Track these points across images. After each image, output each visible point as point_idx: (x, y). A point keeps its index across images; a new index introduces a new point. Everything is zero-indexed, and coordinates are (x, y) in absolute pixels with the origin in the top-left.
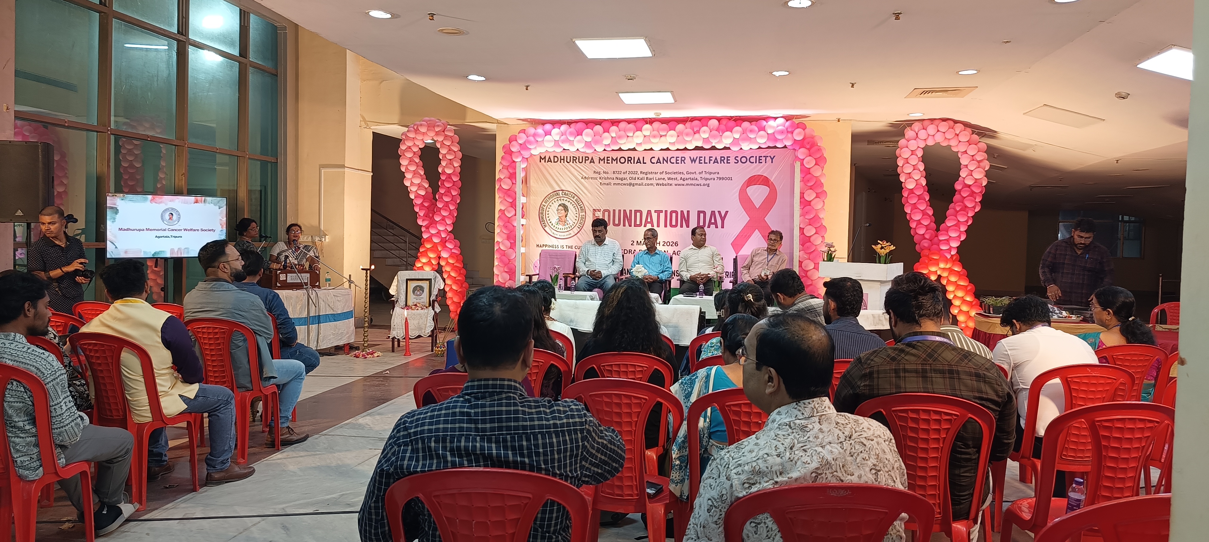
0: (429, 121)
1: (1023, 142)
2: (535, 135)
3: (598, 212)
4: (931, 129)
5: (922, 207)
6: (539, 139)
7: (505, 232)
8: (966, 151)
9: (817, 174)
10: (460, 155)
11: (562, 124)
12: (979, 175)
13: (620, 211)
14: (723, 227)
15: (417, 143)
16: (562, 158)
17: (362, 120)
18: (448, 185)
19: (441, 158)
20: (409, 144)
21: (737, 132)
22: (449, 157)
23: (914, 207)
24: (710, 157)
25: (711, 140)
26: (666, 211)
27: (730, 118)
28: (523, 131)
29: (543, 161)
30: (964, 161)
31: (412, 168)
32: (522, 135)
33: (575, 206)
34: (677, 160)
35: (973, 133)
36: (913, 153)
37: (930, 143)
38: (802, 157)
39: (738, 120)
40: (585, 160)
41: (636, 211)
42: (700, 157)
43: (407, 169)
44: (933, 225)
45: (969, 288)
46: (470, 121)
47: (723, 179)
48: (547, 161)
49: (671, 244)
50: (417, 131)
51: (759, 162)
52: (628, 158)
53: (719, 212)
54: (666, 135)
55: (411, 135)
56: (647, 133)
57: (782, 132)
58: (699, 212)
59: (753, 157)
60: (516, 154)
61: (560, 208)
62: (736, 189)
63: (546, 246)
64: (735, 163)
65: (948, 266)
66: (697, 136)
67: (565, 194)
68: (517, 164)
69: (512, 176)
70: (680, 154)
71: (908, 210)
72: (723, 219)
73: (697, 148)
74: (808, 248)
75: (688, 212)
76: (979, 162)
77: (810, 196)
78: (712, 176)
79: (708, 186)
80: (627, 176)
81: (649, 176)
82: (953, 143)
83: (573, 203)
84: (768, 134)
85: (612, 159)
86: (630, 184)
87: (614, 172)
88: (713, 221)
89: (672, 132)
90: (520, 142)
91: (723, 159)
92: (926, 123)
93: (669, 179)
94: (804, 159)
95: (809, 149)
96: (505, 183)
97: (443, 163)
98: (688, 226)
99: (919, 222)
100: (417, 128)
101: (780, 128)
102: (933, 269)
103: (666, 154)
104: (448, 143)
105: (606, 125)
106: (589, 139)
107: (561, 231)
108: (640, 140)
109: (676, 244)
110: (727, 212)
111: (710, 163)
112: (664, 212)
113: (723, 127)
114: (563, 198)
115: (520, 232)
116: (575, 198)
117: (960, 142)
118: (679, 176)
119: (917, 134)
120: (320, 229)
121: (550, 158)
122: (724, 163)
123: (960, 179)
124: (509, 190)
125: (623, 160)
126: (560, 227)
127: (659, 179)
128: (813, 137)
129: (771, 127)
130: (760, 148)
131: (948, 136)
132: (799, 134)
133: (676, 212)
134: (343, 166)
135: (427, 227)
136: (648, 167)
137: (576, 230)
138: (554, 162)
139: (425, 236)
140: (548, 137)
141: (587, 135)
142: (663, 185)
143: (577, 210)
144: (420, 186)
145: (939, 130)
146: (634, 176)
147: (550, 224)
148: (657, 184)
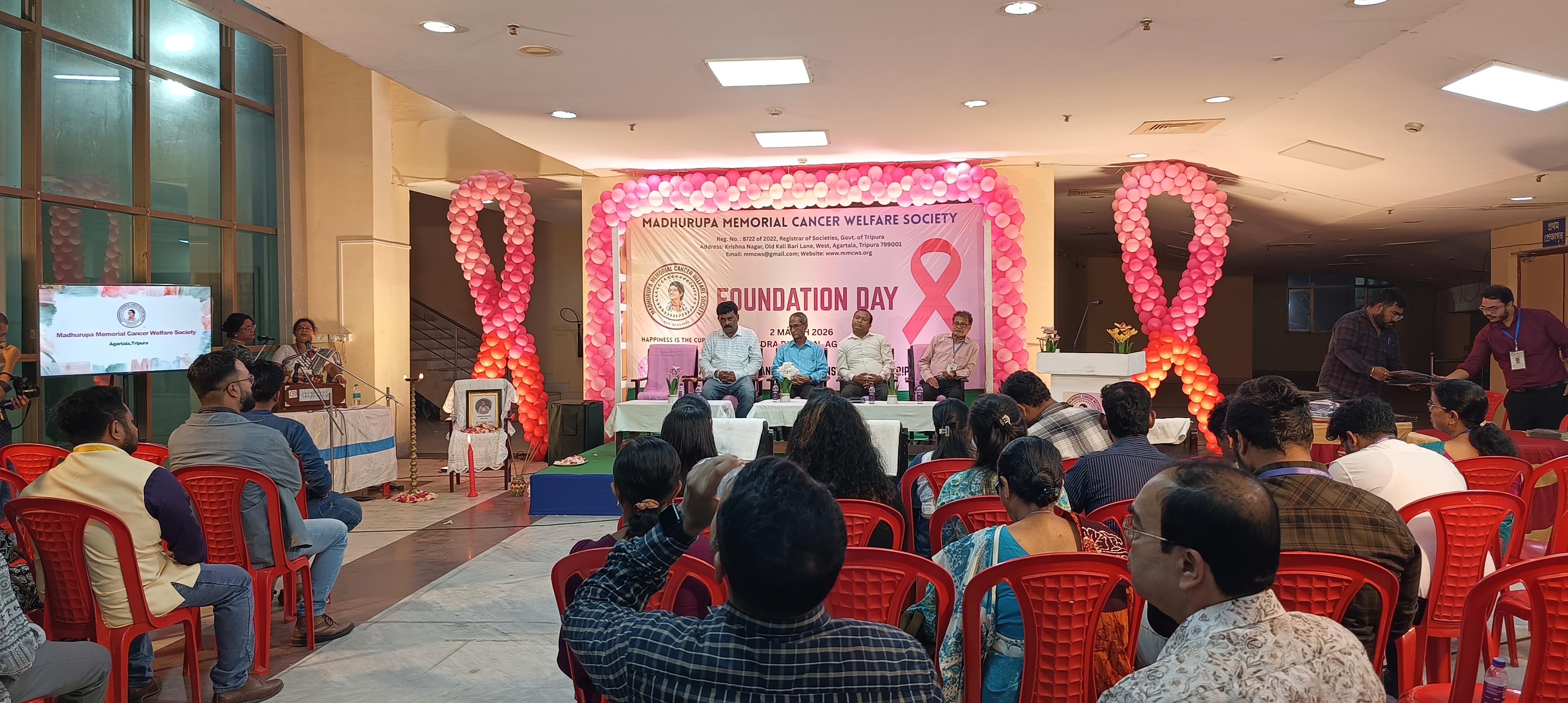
0: (490, 174)
1: (1272, 189)
2: (636, 191)
3: (725, 293)
4: (1157, 175)
5: (1149, 275)
6: (642, 196)
7: (598, 321)
8: (1201, 202)
9: (1013, 236)
10: (532, 219)
11: (673, 176)
12: (1219, 233)
13: (754, 290)
14: (891, 308)
15: (473, 205)
16: (674, 221)
17: (395, 174)
18: (516, 260)
19: (507, 224)
20: (463, 205)
21: (907, 183)
22: (518, 222)
23: (1138, 275)
24: (871, 216)
25: (873, 194)
26: (816, 289)
27: (897, 165)
28: (620, 186)
29: (647, 226)
30: (1199, 215)
31: (467, 239)
32: (619, 191)
33: (693, 284)
34: (828, 221)
35: (1209, 178)
36: (1134, 205)
37: (1156, 192)
38: (992, 214)
39: (908, 167)
40: (705, 223)
41: (776, 290)
42: (858, 217)
43: (459, 240)
44: (1163, 299)
45: (1211, 380)
46: (546, 173)
47: (889, 244)
48: (652, 225)
49: (823, 332)
50: (472, 188)
51: (937, 222)
52: (763, 219)
53: (886, 289)
54: (813, 189)
55: (465, 194)
56: (788, 186)
57: (966, 182)
58: (859, 290)
59: (928, 215)
60: (611, 217)
61: (673, 287)
62: (908, 257)
63: (655, 339)
64: (905, 223)
65: (1184, 352)
66: (854, 188)
67: (679, 269)
68: (613, 230)
69: (607, 247)
70: (831, 213)
71: (1130, 280)
72: (891, 298)
73: (854, 205)
74: (1004, 333)
75: (845, 289)
76: (1218, 216)
77: (1004, 265)
78: (875, 241)
79: (871, 255)
80: (762, 243)
81: (792, 243)
82: (1185, 192)
83: (690, 281)
84: (947, 184)
85: (742, 221)
86: (767, 254)
87: (744, 238)
88: (878, 300)
89: (821, 184)
90: (617, 200)
91: (888, 218)
92: (1149, 166)
93: (818, 246)
94: (995, 217)
95: (1002, 204)
96: (597, 256)
97: (510, 231)
98: (845, 308)
99: (1145, 296)
100: (473, 183)
101: (964, 176)
102: (1166, 356)
103: (813, 214)
104: (516, 204)
105: (733, 176)
106: (710, 195)
107: (675, 318)
108: (779, 195)
109: (830, 332)
110: (896, 288)
111: (871, 224)
112: (813, 290)
113: (888, 176)
114: (676, 274)
115: (619, 322)
116: (693, 274)
117: (1193, 190)
118: (831, 243)
119: (1139, 181)
120: (340, 325)
121: (656, 221)
122: (890, 224)
123: (1195, 238)
124: (602, 265)
125: (755, 222)
126: (674, 313)
127: (805, 247)
128: (1006, 188)
129: (951, 175)
130: (937, 203)
131: (1179, 183)
132: (989, 183)
133: (829, 290)
134: (371, 238)
135: (490, 318)
136: (790, 231)
137: (695, 317)
138: (663, 226)
139: (487, 330)
140: (654, 193)
141: (708, 189)
142: (811, 254)
143: (696, 290)
144: (478, 263)
145: (1167, 175)
146: (771, 243)
147: (660, 310)
148: (803, 254)
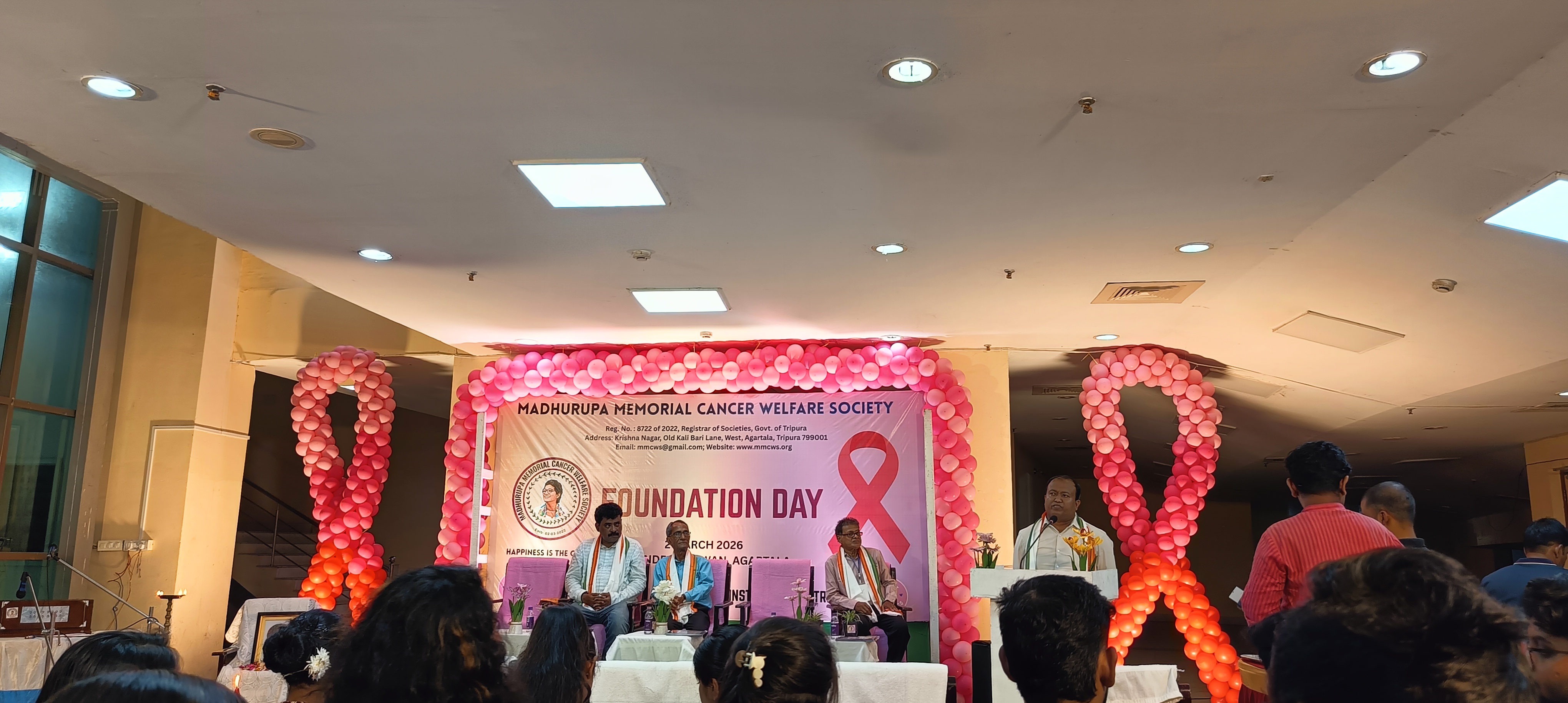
0: (344, 350)
1: (1267, 382)
2: (509, 370)
3: (612, 494)
4: (1130, 361)
5: (1127, 483)
6: (517, 376)
7: (453, 528)
8: (1184, 395)
9: (959, 429)
10: (392, 404)
11: (556, 353)
12: (1207, 432)
13: (647, 491)
14: (814, 515)
15: (323, 386)
16: (555, 406)
17: (236, 350)
18: (366, 453)
19: (360, 410)
20: (309, 386)
21: (832, 363)
22: (373, 408)
23: (1114, 482)
24: (792, 404)
25: (793, 377)
26: (723, 491)
27: (821, 343)
28: (492, 364)
29: (523, 412)
30: (1184, 410)
31: (311, 426)
32: (491, 370)
33: (573, 483)
34: (740, 409)
35: (1192, 367)
36: (1105, 397)
37: (1130, 382)
38: (933, 404)
39: (834, 346)
40: (593, 409)
41: (674, 492)
42: (776, 404)
43: (302, 428)
44: (1145, 511)
45: (1210, 614)
46: (413, 352)
47: (813, 437)
48: (529, 411)
49: (731, 545)
50: (322, 367)
51: (869, 412)
52: (663, 405)
53: (808, 491)
54: (721, 369)
55: (313, 373)
56: (692, 366)
57: (900, 364)
58: (776, 492)
59: (859, 403)
60: (478, 400)
61: (549, 487)
62: (834, 454)
63: (523, 551)
64: (831, 412)
65: (1174, 578)
66: (770, 370)
67: (557, 465)
68: (479, 416)
69: (470, 437)
70: (745, 399)
71: (1104, 488)
72: (814, 503)
73: (771, 390)
74: (952, 549)
75: (759, 491)
76: (1206, 411)
77: (950, 465)
78: (796, 433)
79: (790, 449)
80: (661, 434)
81: (696, 434)
82: (1164, 382)
83: (570, 479)
84: (880, 367)
85: (637, 407)
86: (665, 447)
87: (639, 428)
88: (798, 506)
89: (731, 364)
90: (486, 380)
91: (812, 406)
92: (1120, 352)
93: (728, 438)
94: (937, 407)
95: (944, 391)
96: (458, 448)
97: (363, 418)
98: (758, 515)
99: (1123, 507)
100: (324, 361)
101: (898, 357)
102: (1152, 583)
103: (722, 399)
104: (372, 385)
105: (627, 353)
106: (597, 376)
107: (549, 526)
108: (680, 377)
109: (740, 545)
110: (820, 491)
111: (791, 412)
112: (719, 492)
113: (809, 356)
114: (553, 471)
115: (478, 529)
116: (574, 471)
117: (1174, 380)
118: (743, 434)
119: (1109, 369)
120: (140, 529)
121: (535, 406)
122: (814, 413)
123: (1180, 438)
124: (465, 458)
125: (653, 409)
126: (548, 518)
127: (711, 438)
128: (950, 372)
129: (883, 355)
130: (868, 389)
131: (1157, 371)
132: (928, 366)
133: (739, 492)
134: (191, 423)
135: (328, 523)
136: (695, 419)
137: (573, 524)
138: (542, 413)
139: (322, 538)
140: (532, 373)
141: (595, 368)
142: (718, 447)
143: (577, 490)
144: (322, 456)
145: (1143, 362)
146: (671, 434)
147: (531, 515)
148: (709, 447)
